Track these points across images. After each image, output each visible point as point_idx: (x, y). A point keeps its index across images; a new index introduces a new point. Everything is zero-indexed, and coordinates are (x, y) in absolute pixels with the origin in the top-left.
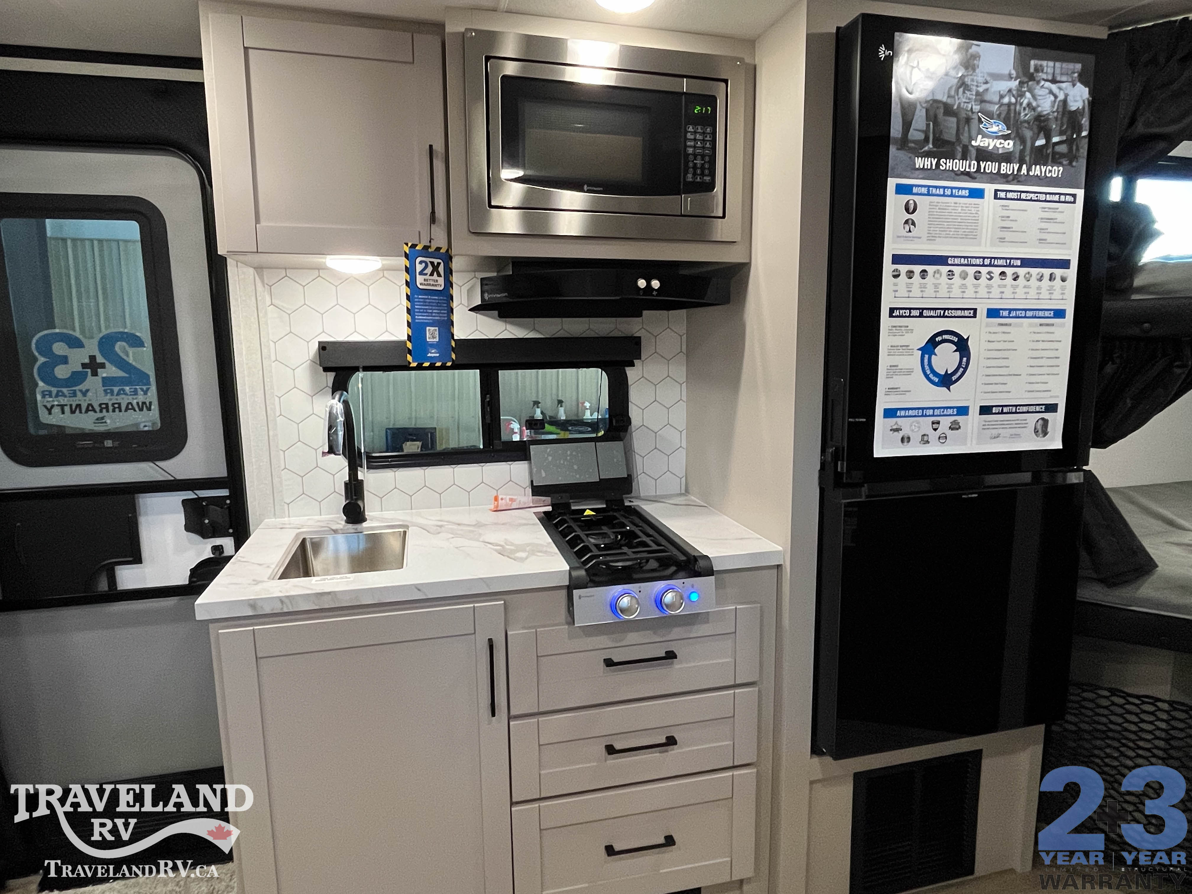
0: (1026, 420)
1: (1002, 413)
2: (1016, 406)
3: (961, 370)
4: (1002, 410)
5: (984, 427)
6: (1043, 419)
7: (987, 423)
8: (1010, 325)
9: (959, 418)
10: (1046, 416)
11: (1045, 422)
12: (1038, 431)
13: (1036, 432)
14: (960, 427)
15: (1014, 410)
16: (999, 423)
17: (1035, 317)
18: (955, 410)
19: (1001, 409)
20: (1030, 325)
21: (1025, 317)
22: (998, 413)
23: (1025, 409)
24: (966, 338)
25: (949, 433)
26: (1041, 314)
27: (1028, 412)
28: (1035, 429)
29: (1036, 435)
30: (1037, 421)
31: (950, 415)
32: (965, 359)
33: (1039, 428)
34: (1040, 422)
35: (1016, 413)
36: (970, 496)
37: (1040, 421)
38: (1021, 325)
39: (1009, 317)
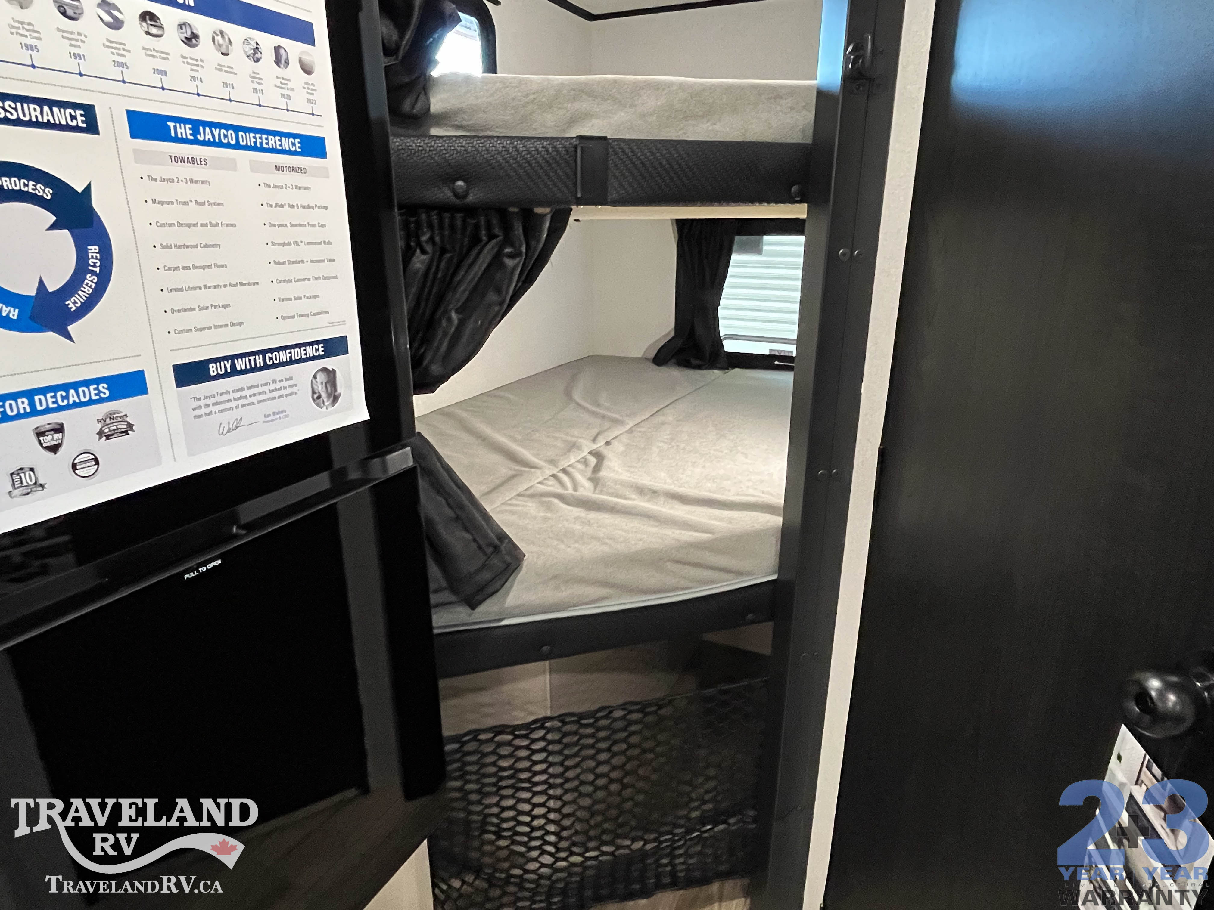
0: (291, 378)
1: (235, 372)
2: (263, 352)
3: (91, 281)
4: (233, 366)
5: (197, 412)
6: (325, 370)
7: (202, 403)
8: (203, 162)
9: (122, 405)
10: (330, 363)
11: (331, 374)
12: (319, 397)
13: (317, 398)
14: (130, 426)
15: (260, 360)
16: (232, 396)
17: (262, 149)
18: (103, 386)
19: (228, 365)
20: (255, 167)
21: (237, 146)
22: (226, 375)
23: (283, 356)
24: (80, 190)
25: (100, 447)
26: (273, 142)
27: (292, 362)
28: (314, 392)
29: (318, 405)
30: (315, 377)
31: (91, 402)
32: (93, 251)
33: (321, 389)
34: (321, 377)
35: (266, 367)
36: (203, 569)
37: (318, 376)
38: (232, 165)
39: (196, 142)
